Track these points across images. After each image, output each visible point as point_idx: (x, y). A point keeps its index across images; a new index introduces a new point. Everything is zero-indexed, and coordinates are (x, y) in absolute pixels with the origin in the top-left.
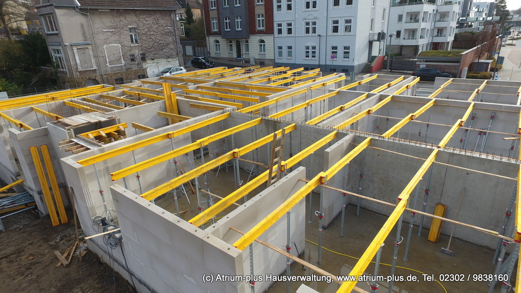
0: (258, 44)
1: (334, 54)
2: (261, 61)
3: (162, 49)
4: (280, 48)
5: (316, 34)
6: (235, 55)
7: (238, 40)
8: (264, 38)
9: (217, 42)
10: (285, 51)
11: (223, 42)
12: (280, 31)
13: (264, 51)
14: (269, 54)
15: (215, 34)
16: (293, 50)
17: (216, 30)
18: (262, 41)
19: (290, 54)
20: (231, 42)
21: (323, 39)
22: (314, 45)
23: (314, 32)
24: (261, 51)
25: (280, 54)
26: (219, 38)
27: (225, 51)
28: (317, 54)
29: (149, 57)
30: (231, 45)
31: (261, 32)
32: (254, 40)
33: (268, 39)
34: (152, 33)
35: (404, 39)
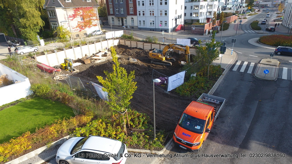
1: (161, 24)
2: (132, 26)
4: (140, 21)
5: (154, 16)
6: (121, 24)
7: (121, 18)
9: (113, 18)
11: (116, 19)
12: (140, 14)
13: (133, 23)
14: (136, 24)
15: (112, 15)
18: (132, 18)
19: (144, 24)
21: (157, 18)
22: (153, 20)
25: (140, 24)
27: (117, 22)
28: (155, 24)
29: (88, 26)
30: (119, 20)
31: (132, 15)
32: (129, 18)
33: (135, 17)
35: (193, 17)
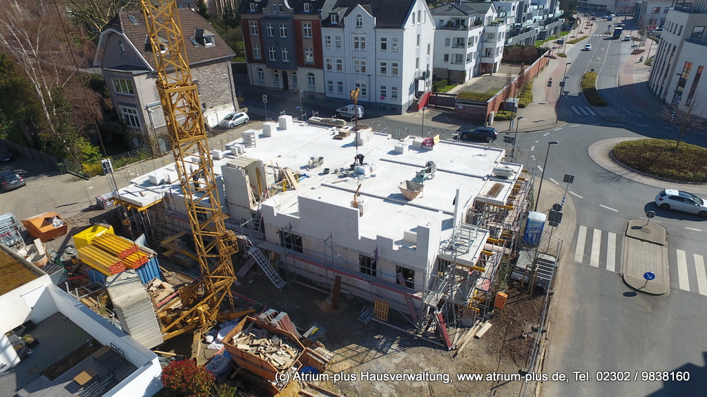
0: (307, 77)
1: (383, 93)
2: (310, 94)
3: (219, 97)
4: (331, 82)
5: (366, 74)
6: (281, 86)
7: (284, 71)
8: (313, 71)
9: (261, 70)
10: (335, 86)
11: (267, 72)
12: (329, 67)
13: (314, 84)
14: (320, 87)
15: (258, 62)
16: (343, 85)
17: (258, 57)
18: (312, 74)
19: (340, 89)
20: (276, 71)
21: (373, 78)
22: (364, 83)
23: (364, 69)
24: (310, 83)
25: (331, 89)
26: (263, 67)
27: (271, 81)
28: (367, 92)
29: (209, 106)
30: (277, 76)
31: (309, 66)
32: (302, 73)
33: (318, 73)
34: (210, 82)
35: (452, 63)
